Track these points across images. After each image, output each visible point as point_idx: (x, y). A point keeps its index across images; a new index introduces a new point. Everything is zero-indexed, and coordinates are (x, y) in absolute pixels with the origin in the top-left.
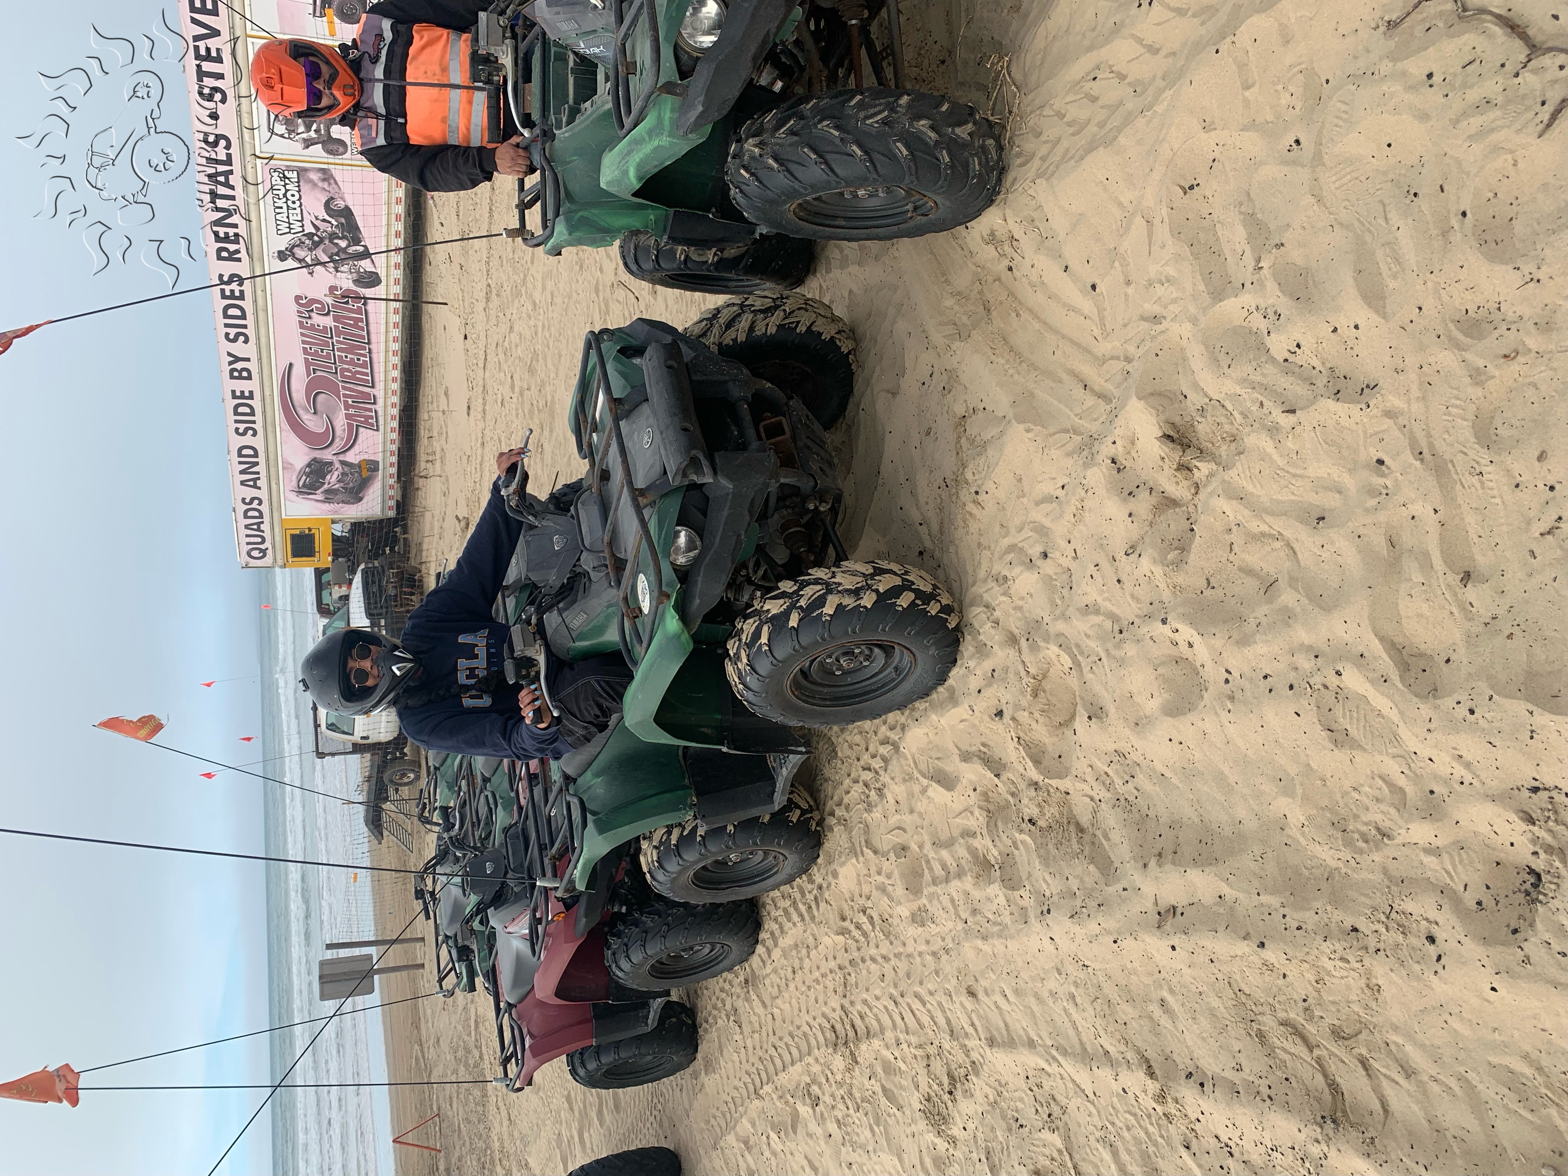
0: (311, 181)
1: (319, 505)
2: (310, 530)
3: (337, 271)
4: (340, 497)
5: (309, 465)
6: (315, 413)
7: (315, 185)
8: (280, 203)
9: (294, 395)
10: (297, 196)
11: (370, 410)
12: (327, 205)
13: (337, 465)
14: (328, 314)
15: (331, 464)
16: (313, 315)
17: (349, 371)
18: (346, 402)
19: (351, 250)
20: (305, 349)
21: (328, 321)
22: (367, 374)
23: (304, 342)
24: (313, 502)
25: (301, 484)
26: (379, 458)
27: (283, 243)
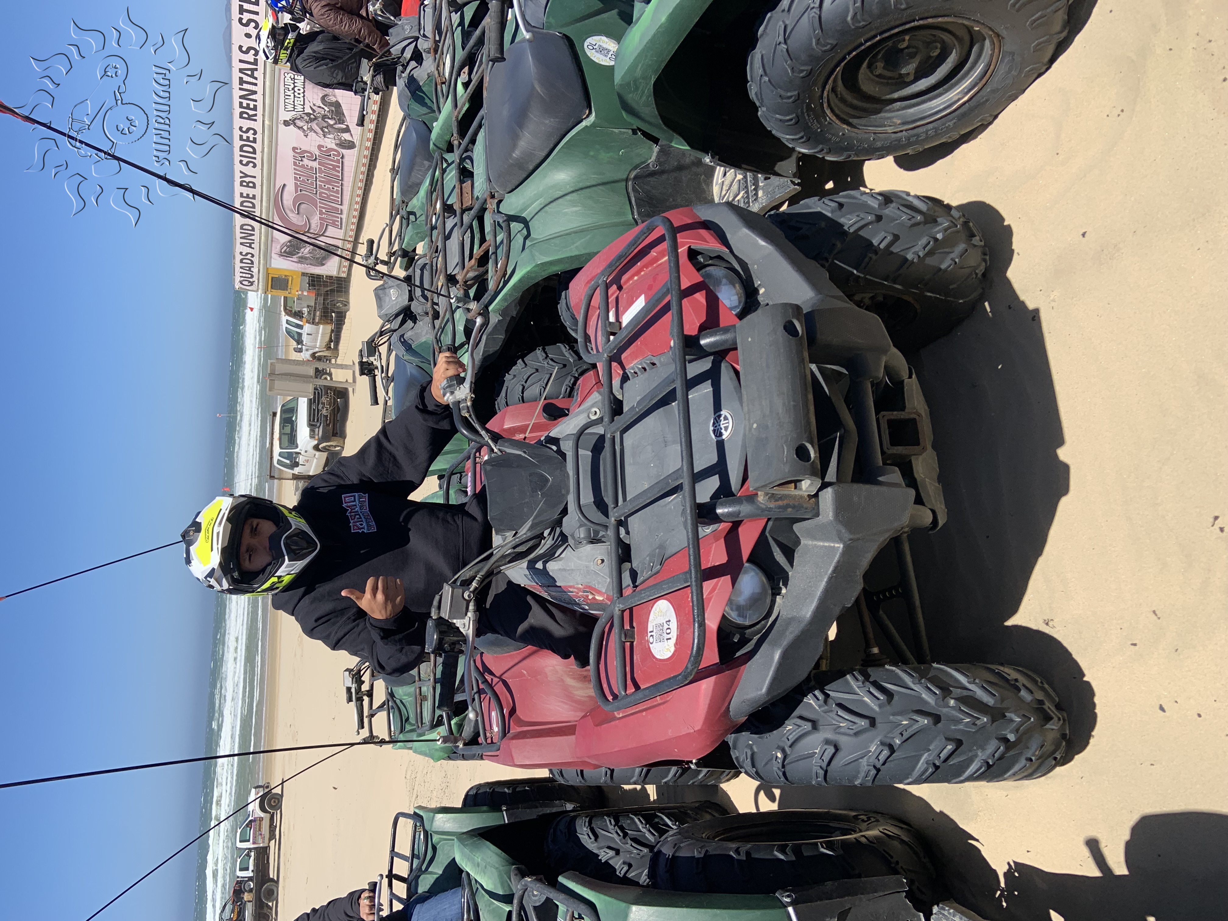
1: (294, 263)
3: (324, 136)
4: (309, 261)
6: (298, 214)
9: (285, 202)
11: (338, 217)
12: (323, 98)
14: (315, 160)
16: (303, 159)
17: (326, 194)
18: (320, 211)
19: (337, 126)
20: (296, 178)
21: (315, 164)
22: (338, 198)
23: (295, 174)
24: (290, 262)
25: (283, 251)
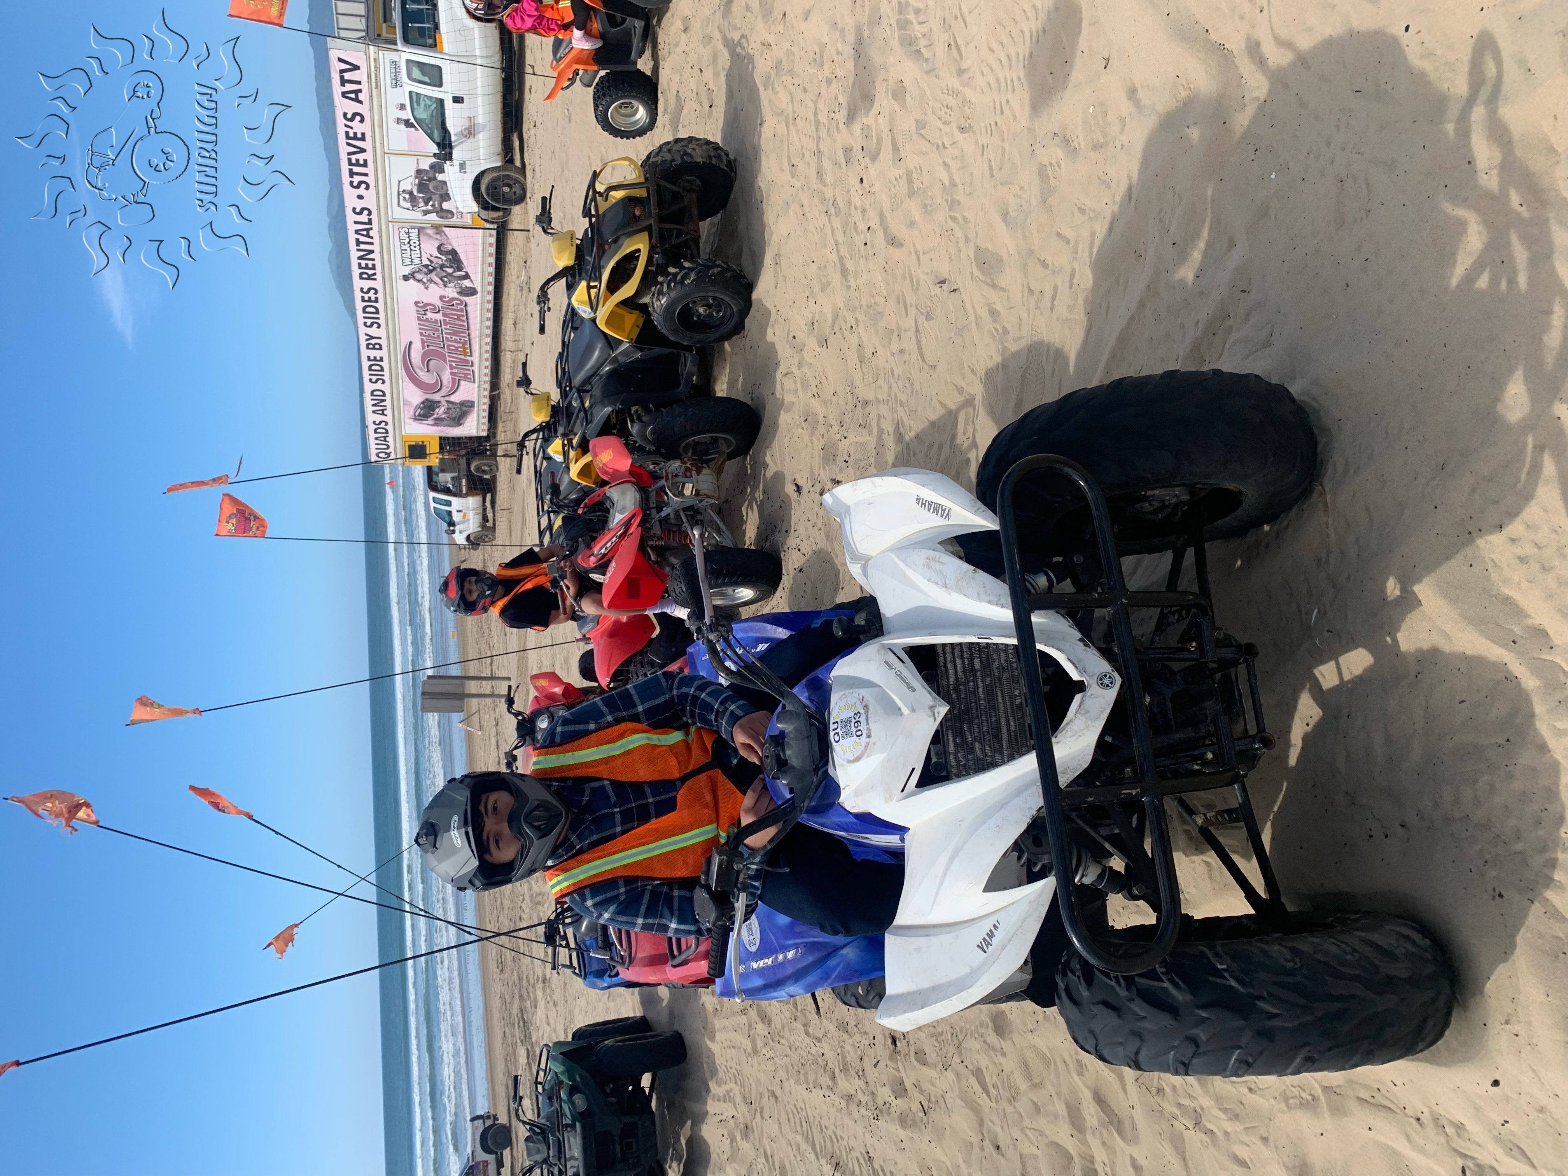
0: (427, 234)
1: (430, 427)
2: (423, 442)
3: (445, 286)
4: (445, 422)
5: (423, 403)
6: (428, 371)
7: (430, 236)
8: (404, 247)
9: (413, 360)
10: (417, 243)
11: (469, 370)
12: (439, 249)
13: (444, 403)
14: (439, 312)
15: (439, 402)
16: (428, 313)
17: (453, 346)
18: (451, 365)
19: (456, 274)
20: (421, 334)
21: (439, 317)
22: (466, 349)
23: (420, 329)
24: (425, 426)
25: (417, 414)
26: (475, 400)
27: (407, 271)
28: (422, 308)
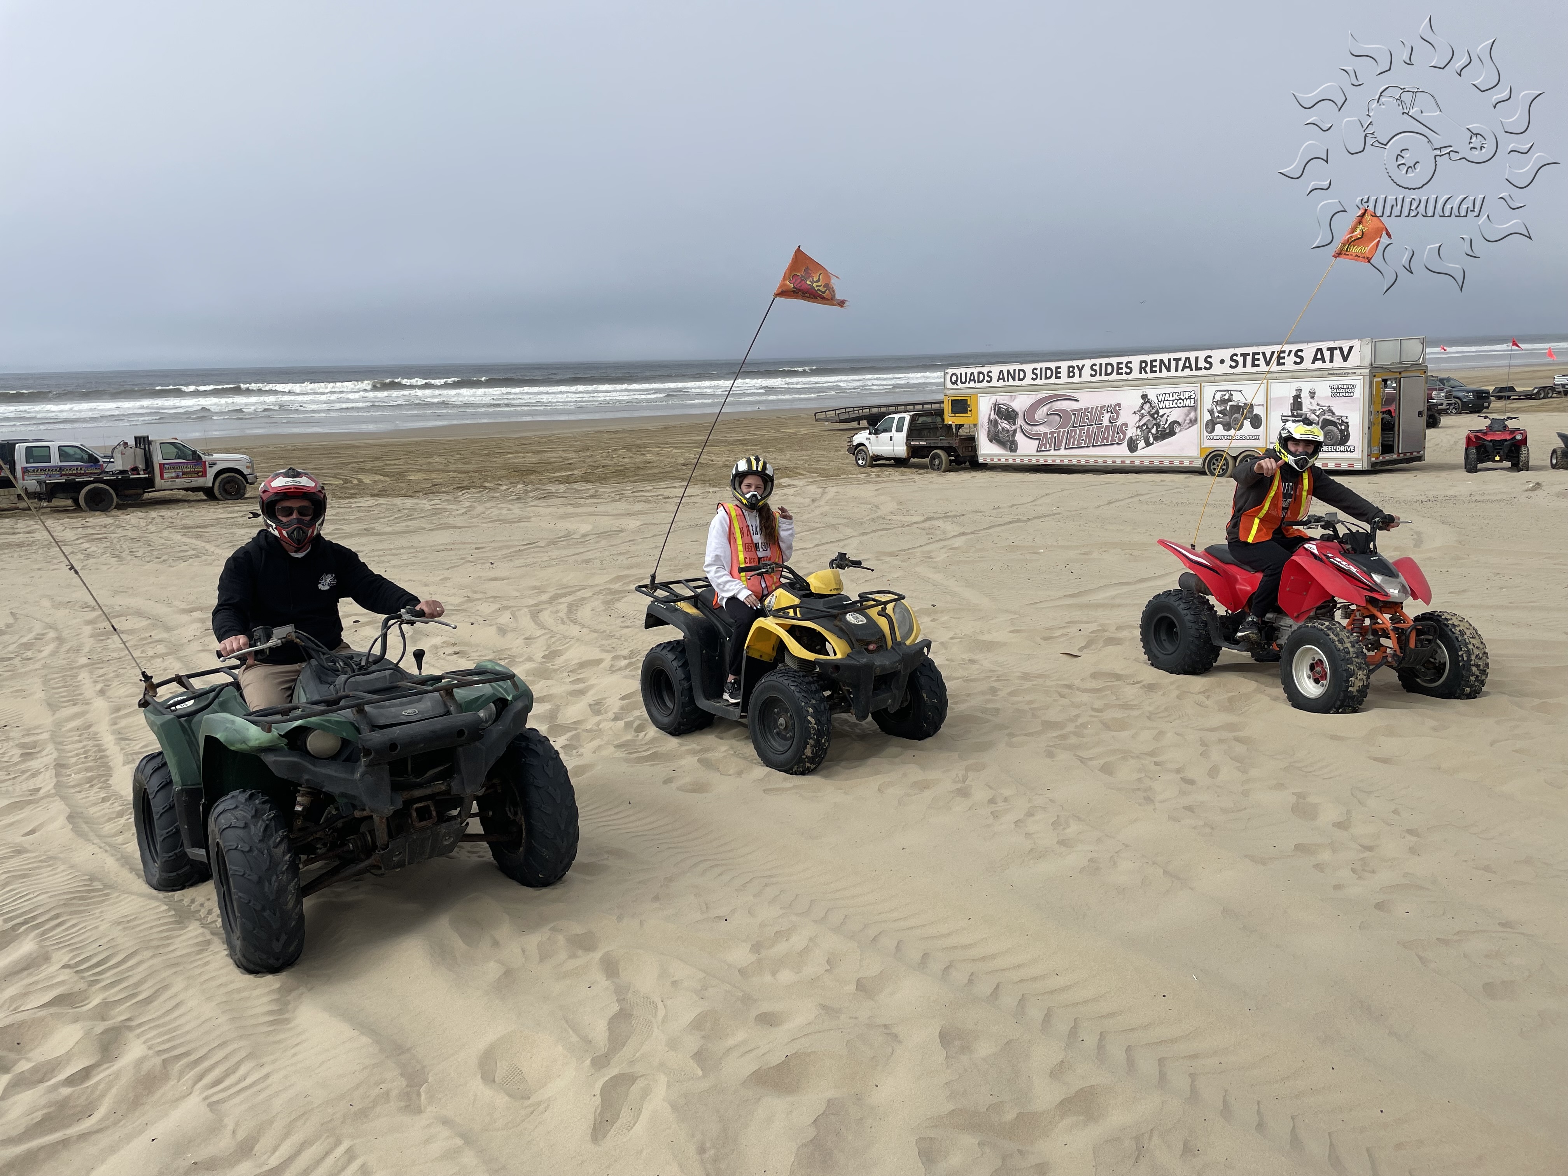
0: (1189, 413)
1: (988, 416)
2: (970, 411)
4: (992, 428)
5: (1013, 411)
6: (1048, 414)
7: (1187, 415)
9: (1059, 402)
11: (1050, 447)
13: (1014, 427)
14: (1111, 422)
15: (1015, 424)
16: (1110, 414)
17: (1075, 434)
18: (1055, 432)
19: (1150, 435)
20: (1088, 409)
21: (1106, 422)
22: (1073, 445)
23: (1092, 408)
24: (989, 413)
25: (1001, 406)
26: (1018, 453)
28: (1115, 410)
